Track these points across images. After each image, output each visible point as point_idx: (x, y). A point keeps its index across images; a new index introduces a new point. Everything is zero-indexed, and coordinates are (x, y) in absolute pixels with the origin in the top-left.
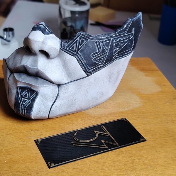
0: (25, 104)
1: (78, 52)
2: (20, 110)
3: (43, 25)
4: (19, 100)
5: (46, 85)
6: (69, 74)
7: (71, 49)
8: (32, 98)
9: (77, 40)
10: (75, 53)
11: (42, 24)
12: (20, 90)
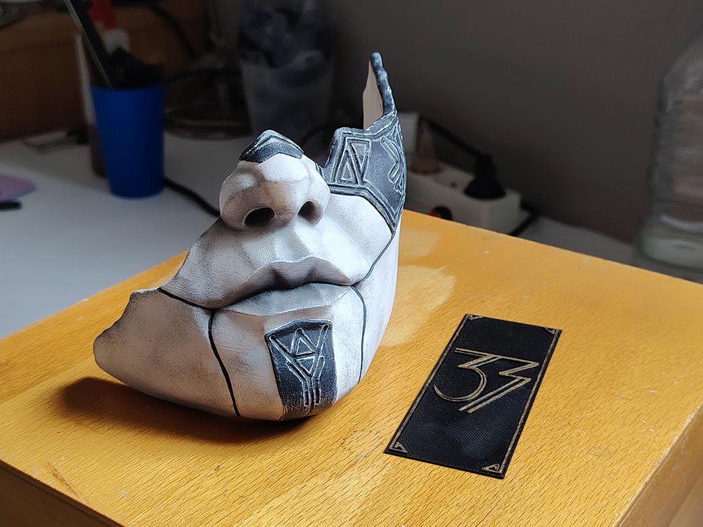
0: (313, 371)
1: (365, 180)
2: (304, 395)
3: (276, 137)
4: (290, 370)
5: (340, 296)
6: (365, 246)
7: (343, 179)
8: (322, 348)
9: (347, 151)
10: (359, 185)
11: (271, 137)
12: (276, 341)
